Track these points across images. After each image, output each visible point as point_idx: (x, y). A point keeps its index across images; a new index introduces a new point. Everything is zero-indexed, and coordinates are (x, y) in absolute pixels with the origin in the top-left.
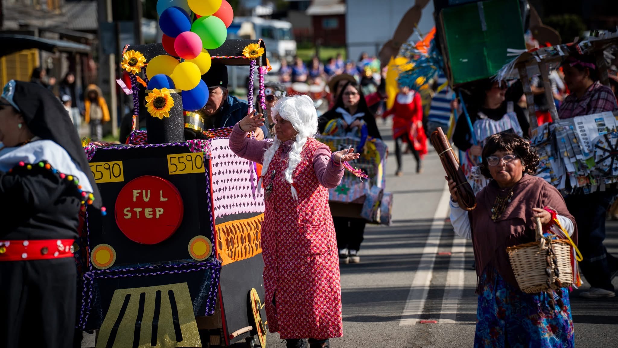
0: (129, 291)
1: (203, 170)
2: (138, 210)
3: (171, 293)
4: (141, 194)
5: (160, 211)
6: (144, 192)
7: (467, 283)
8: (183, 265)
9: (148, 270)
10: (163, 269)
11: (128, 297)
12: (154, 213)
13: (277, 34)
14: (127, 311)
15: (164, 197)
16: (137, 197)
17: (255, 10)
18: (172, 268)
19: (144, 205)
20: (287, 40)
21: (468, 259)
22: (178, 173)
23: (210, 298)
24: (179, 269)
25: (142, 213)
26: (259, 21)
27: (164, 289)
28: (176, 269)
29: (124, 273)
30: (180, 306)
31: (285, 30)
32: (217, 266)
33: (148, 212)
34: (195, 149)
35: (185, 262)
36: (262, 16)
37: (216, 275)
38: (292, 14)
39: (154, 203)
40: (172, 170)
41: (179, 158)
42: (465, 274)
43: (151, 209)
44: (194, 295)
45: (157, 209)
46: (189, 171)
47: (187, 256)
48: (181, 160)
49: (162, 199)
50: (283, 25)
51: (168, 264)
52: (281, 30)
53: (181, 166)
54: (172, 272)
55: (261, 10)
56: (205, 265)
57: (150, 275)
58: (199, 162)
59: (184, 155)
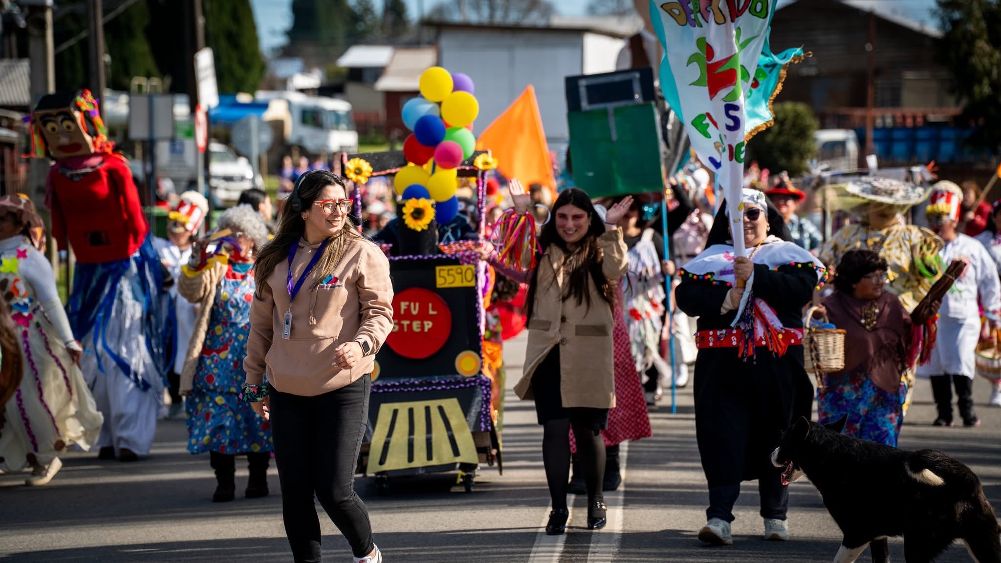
0: (396, 405)
1: (472, 284)
2: (406, 323)
3: (441, 409)
4: (409, 306)
5: (428, 324)
6: (412, 304)
7: (627, 528)
8: (450, 381)
9: (413, 385)
10: (430, 384)
11: (395, 412)
12: (423, 327)
13: (328, 120)
14: (397, 426)
15: (433, 309)
16: (405, 310)
17: (292, 81)
18: (439, 384)
19: (412, 318)
20: (343, 130)
21: (629, 489)
22: (446, 286)
23: (484, 415)
24: (447, 384)
25: (410, 326)
26: (299, 99)
27: (434, 404)
28: (443, 384)
29: (388, 387)
30: (453, 423)
31: (341, 113)
32: (486, 382)
33: (416, 326)
34: (466, 261)
35: (450, 378)
36: (302, 91)
37: (488, 391)
38: (352, 89)
39: (423, 316)
40: (440, 283)
41: (448, 270)
42: (624, 513)
43: (419, 322)
44: (466, 411)
45: (426, 323)
46: (458, 284)
47: (454, 372)
48: (451, 272)
49: (431, 312)
50: (338, 105)
51: (434, 379)
52: (334, 113)
53: (450, 279)
54: (439, 388)
55: (303, 81)
56: (475, 381)
57: (416, 391)
58: (469, 275)
59: (454, 267)
